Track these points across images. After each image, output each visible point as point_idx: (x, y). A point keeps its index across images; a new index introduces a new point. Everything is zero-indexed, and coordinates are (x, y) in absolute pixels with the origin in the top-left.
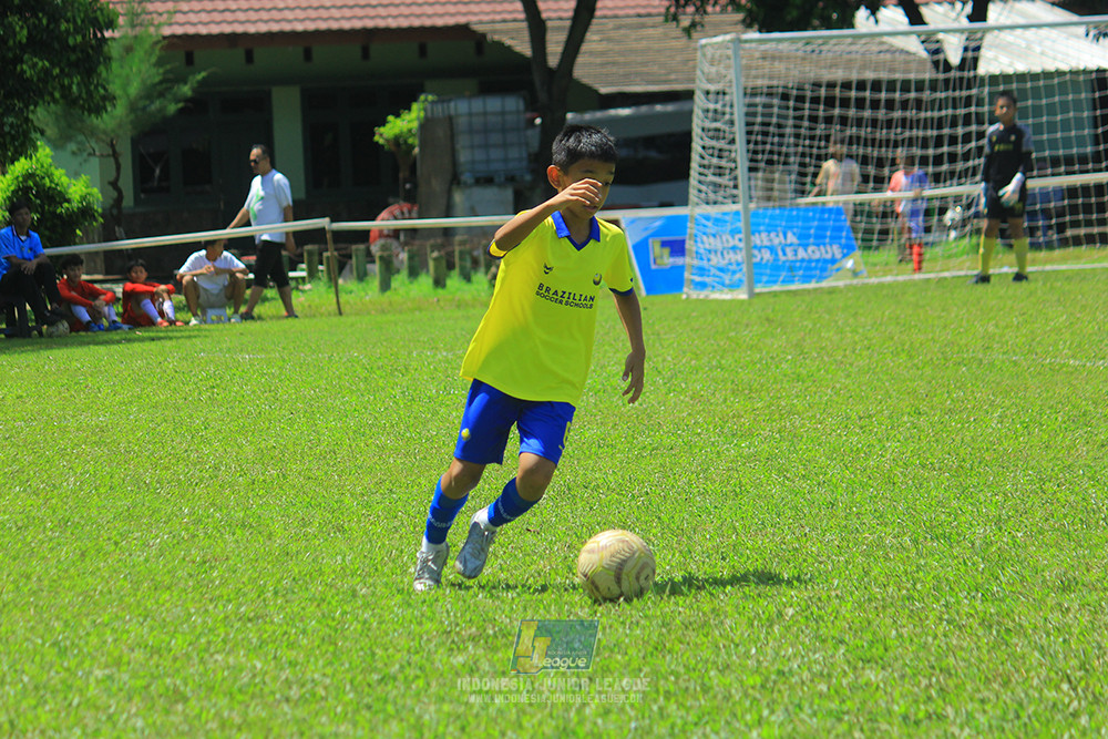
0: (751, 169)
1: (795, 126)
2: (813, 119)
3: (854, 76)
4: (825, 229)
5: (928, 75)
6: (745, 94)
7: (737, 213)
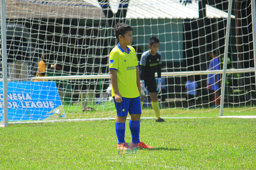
1: (33, 40)
2: (42, 37)
3: (63, 16)
4: (46, 93)
5: (101, 17)
6: (7, 22)
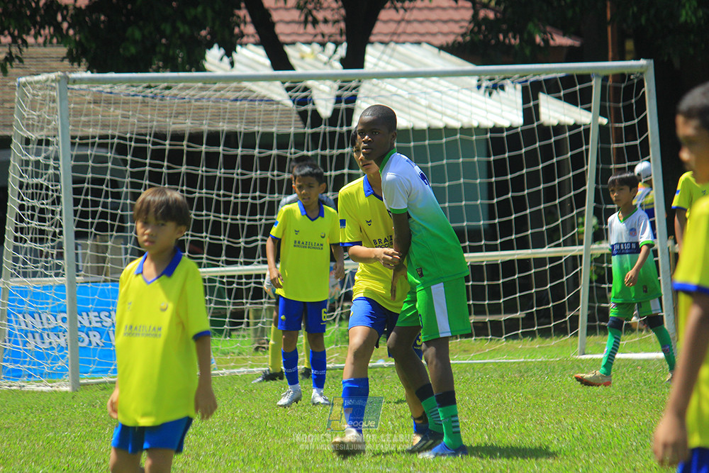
0: (79, 235)
2: (155, 177)
6: (73, 144)
7: (61, 287)
